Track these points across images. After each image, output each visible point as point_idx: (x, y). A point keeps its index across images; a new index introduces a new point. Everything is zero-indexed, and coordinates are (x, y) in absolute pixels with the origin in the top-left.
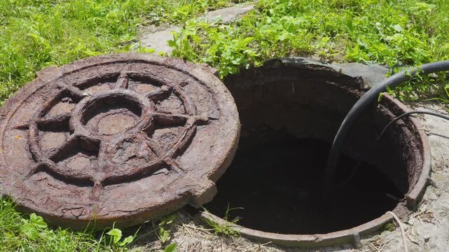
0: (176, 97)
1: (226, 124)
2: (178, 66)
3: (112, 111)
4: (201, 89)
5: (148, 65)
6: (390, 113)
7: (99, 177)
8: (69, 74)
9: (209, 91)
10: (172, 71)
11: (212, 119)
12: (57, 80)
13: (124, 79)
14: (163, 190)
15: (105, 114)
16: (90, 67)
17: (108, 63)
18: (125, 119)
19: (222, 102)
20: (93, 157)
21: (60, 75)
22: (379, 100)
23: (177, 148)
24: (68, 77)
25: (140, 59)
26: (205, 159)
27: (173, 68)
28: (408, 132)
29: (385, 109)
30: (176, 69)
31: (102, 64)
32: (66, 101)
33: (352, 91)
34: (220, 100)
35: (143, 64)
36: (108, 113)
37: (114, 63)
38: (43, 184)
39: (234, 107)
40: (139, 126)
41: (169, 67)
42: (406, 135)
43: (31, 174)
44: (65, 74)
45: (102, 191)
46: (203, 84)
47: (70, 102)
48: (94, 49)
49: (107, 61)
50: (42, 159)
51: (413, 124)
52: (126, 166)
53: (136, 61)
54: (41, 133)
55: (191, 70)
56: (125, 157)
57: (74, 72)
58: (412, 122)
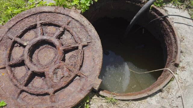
0: (68, 32)
1: (96, 44)
2: (62, 12)
3: (41, 47)
4: (77, 24)
5: (47, 14)
6: (155, 14)
7: (51, 91)
8: (11, 28)
9: (82, 25)
10: (60, 15)
11: (89, 43)
12: (6, 33)
13: (40, 28)
14: (81, 90)
15: (38, 50)
16: (19, 21)
17: (28, 17)
18: (49, 51)
19: (90, 31)
20: (43, 78)
21: (7, 30)
22: (151, 9)
23: (80, 66)
24: (11, 30)
25: (42, 11)
26: (93, 67)
27: (60, 13)
28: (165, 23)
29: (153, 12)
30: (61, 14)
31: (25, 18)
32: (17, 46)
33: (137, 5)
34: (88, 30)
35: (45, 13)
36: (40, 49)
37: (30, 16)
38: (26, 99)
39: (96, 33)
40: (59, 58)
41: (58, 13)
42: (164, 25)
43: (19, 95)
44: (9, 29)
45: (55, 96)
46: (77, 21)
47: (19, 47)
48: (17, 9)
49: (27, 16)
50: (20, 87)
51: (168, 21)
52: (61, 83)
53: (41, 13)
54: (13, 69)
55: (69, 13)
56: (59, 78)
57: (13, 26)
58: (167, 20)
